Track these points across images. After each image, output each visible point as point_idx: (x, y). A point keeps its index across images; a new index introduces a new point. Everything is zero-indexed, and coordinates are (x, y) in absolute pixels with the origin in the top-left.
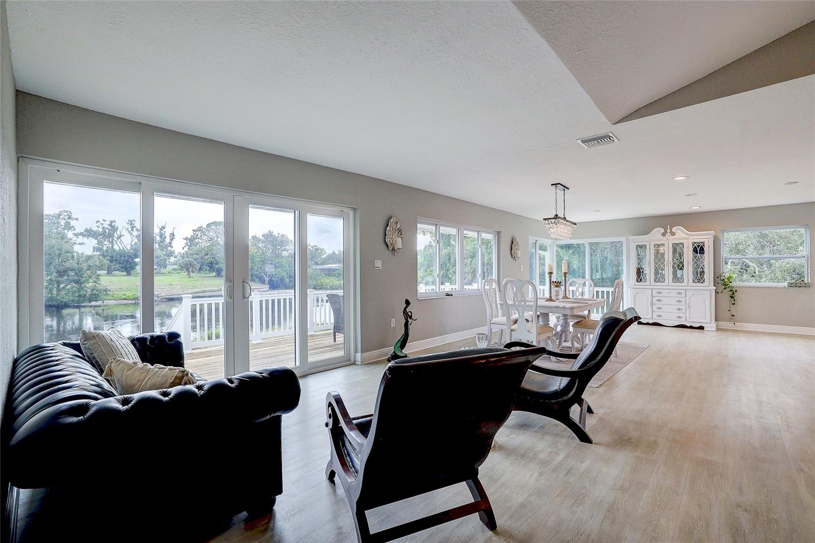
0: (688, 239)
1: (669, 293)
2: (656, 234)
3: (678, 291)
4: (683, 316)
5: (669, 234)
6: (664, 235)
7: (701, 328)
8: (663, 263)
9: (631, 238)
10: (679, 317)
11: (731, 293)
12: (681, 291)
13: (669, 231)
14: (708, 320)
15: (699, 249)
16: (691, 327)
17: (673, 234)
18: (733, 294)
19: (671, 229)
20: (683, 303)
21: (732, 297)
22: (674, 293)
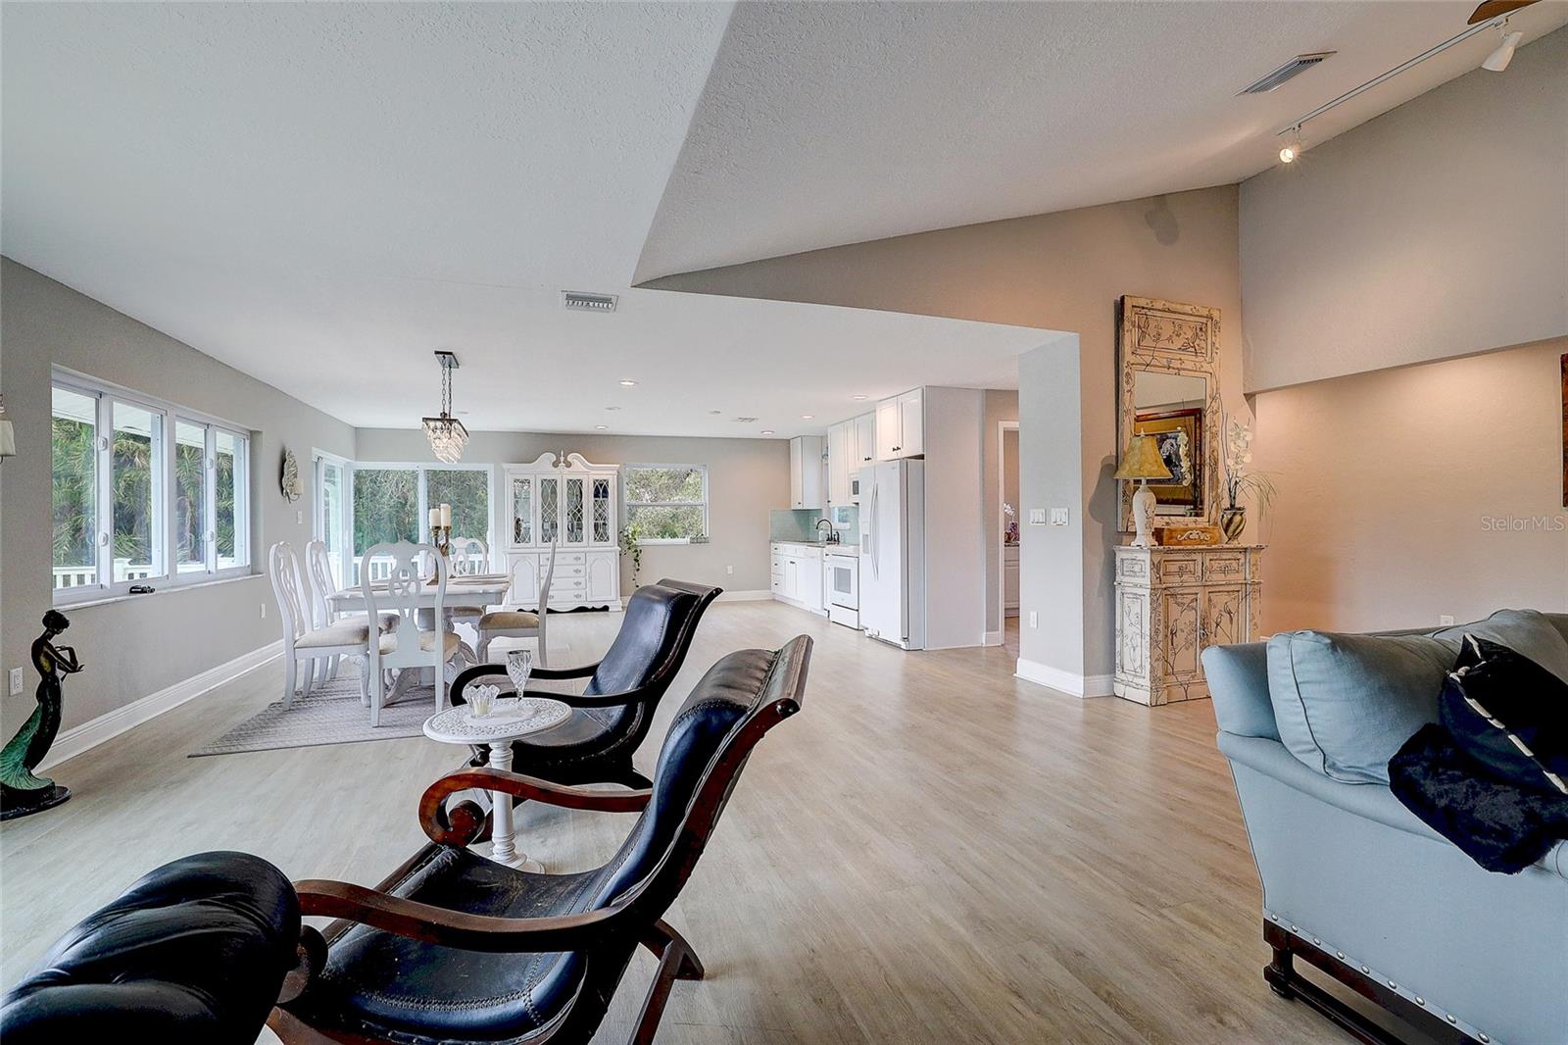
0: (587, 473)
1: (564, 558)
2: (544, 466)
3: (575, 555)
4: (583, 593)
5: (562, 464)
6: (555, 464)
7: (606, 609)
8: (554, 511)
9: (506, 466)
10: (577, 596)
11: (635, 554)
12: (579, 555)
13: (562, 459)
14: (613, 597)
15: (601, 491)
16: (594, 610)
17: (569, 465)
18: (638, 555)
19: (566, 457)
20: (583, 573)
21: (636, 560)
22: (570, 559)
